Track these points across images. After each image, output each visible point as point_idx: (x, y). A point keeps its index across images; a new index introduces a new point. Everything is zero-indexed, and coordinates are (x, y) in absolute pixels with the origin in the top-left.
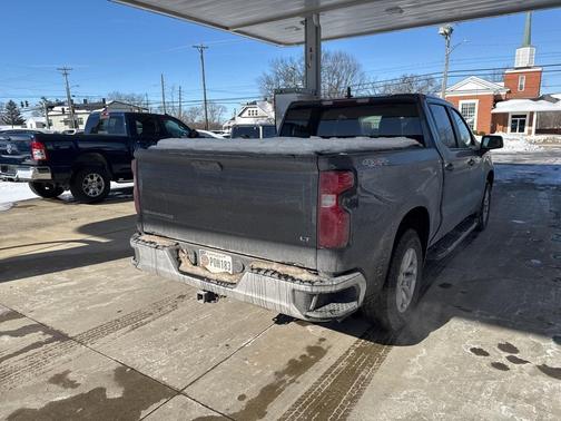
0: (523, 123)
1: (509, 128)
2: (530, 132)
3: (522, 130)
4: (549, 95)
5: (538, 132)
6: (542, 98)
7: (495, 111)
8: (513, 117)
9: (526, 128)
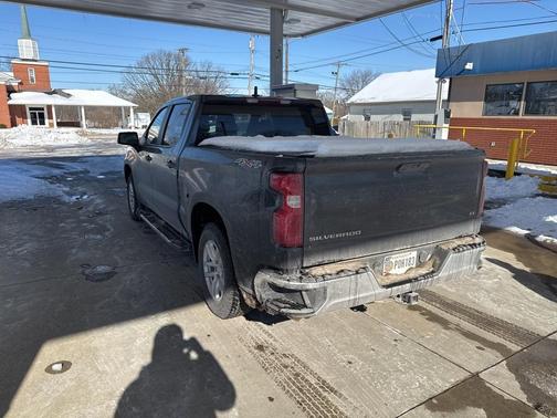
0: (42, 116)
1: (29, 121)
2: (51, 125)
3: (43, 123)
4: (60, 90)
5: (59, 124)
6: (54, 92)
7: (10, 102)
8: (31, 109)
9: (47, 121)
